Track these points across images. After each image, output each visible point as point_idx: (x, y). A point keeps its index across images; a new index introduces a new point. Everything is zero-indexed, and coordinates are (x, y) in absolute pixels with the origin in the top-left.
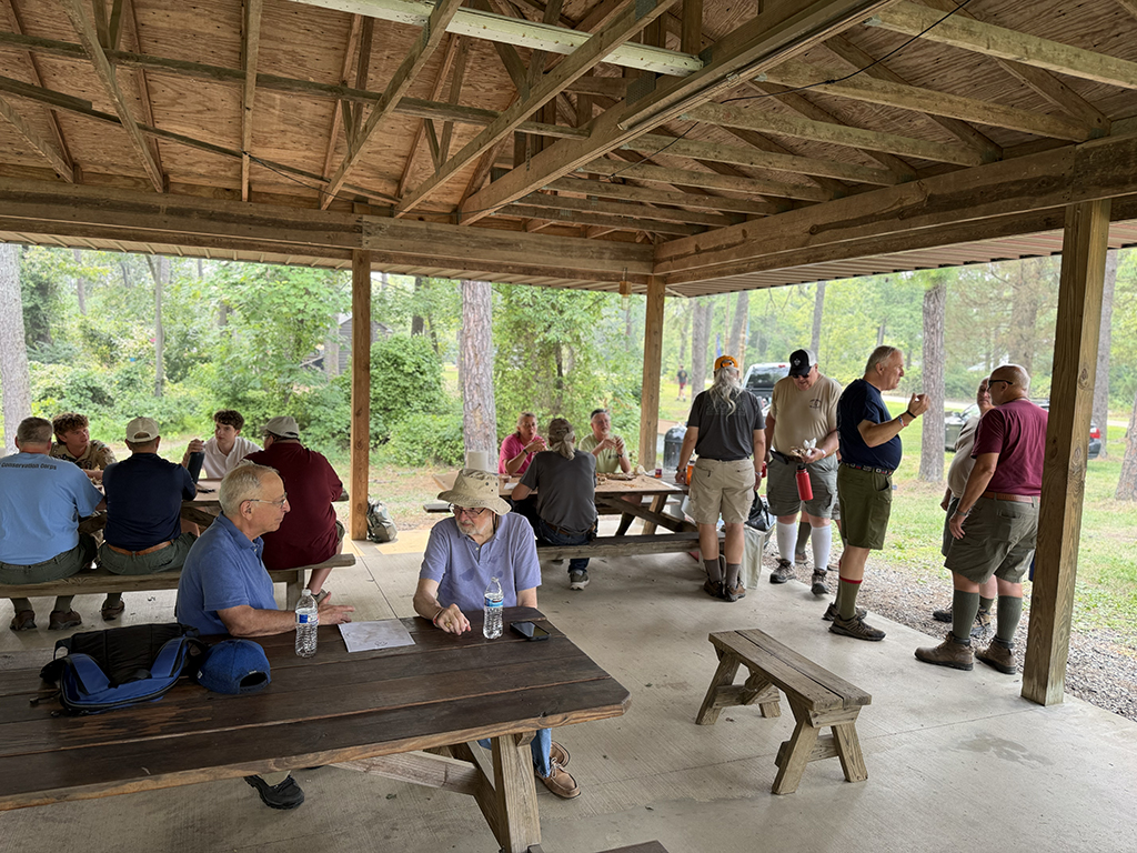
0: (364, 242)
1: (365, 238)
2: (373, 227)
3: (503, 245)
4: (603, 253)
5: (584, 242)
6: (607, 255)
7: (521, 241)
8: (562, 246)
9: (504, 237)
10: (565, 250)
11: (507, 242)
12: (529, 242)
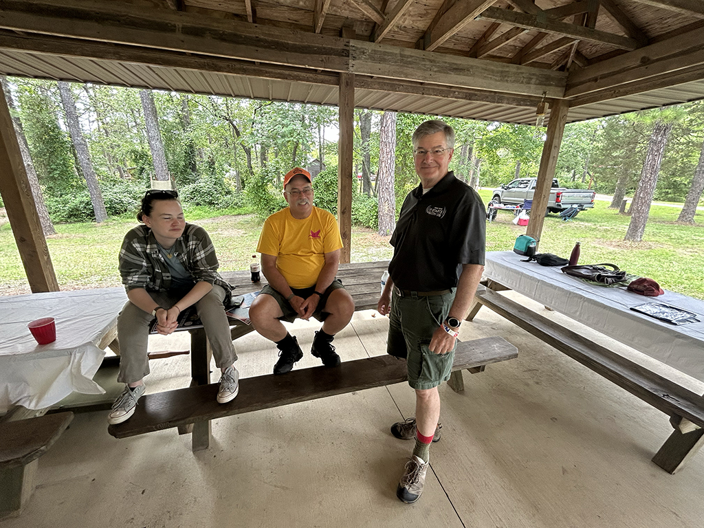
0: (350, 65)
1: (351, 62)
2: (358, 52)
3: (458, 70)
4: (531, 79)
5: (518, 68)
6: (533, 81)
7: (472, 67)
8: (502, 72)
9: (459, 62)
10: (503, 76)
11: (461, 67)
12: (478, 67)
